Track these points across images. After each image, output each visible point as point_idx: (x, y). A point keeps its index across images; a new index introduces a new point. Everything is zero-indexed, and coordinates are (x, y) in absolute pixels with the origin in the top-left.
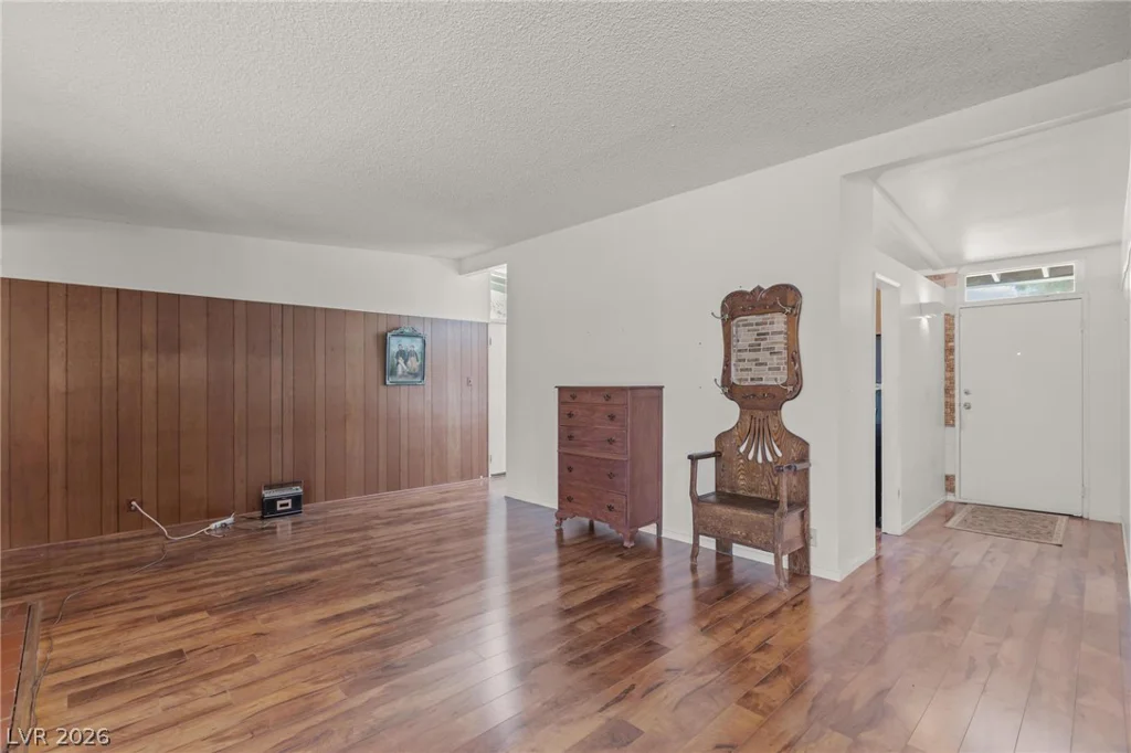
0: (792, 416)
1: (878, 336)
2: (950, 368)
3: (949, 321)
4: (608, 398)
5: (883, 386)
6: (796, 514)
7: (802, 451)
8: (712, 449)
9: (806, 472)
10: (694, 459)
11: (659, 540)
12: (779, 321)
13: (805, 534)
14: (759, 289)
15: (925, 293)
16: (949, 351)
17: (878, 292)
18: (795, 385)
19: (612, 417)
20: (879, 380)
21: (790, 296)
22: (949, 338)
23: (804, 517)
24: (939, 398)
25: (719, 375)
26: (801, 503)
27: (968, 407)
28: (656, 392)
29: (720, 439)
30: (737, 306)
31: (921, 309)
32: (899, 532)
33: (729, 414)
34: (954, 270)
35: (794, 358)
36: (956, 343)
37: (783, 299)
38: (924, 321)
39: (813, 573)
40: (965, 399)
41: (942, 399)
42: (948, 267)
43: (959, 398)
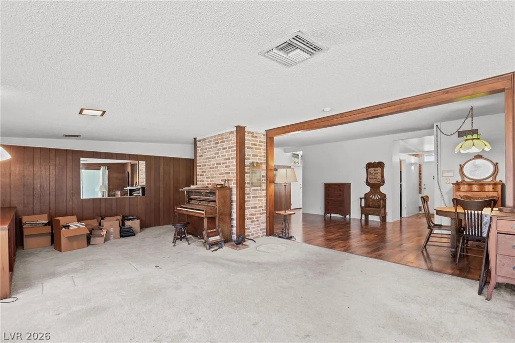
0: (383, 189)
1: (401, 172)
2: (420, 178)
3: (420, 166)
4: (339, 186)
5: (402, 183)
6: (383, 209)
7: (385, 196)
8: (364, 197)
9: (385, 200)
10: (361, 199)
11: (350, 219)
12: (379, 169)
13: (385, 213)
14: (375, 162)
15: (413, 160)
16: (420, 174)
17: (401, 161)
18: (383, 183)
19: (340, 190)
20: (401, 182)
21: (382, 164)
22: (420, 171)
23: (385, 209)
24: (418, 186)
25: (365, 181)
26: (385, 207)
27: (425, 189)
28: (349, 185)
29: (365, 195)
30: (369, 166)
31: (412, 164)
32: (406, 217)
33: (368, 189)
34: (421, 153)
35: (383, 177)
36: (422, 172)
37: (380, 165)
38: (413, 167)
39: (387, 221)
40: (424, 187)
41: (418, 187)
42: (420, 152)
43: (423, 186)
